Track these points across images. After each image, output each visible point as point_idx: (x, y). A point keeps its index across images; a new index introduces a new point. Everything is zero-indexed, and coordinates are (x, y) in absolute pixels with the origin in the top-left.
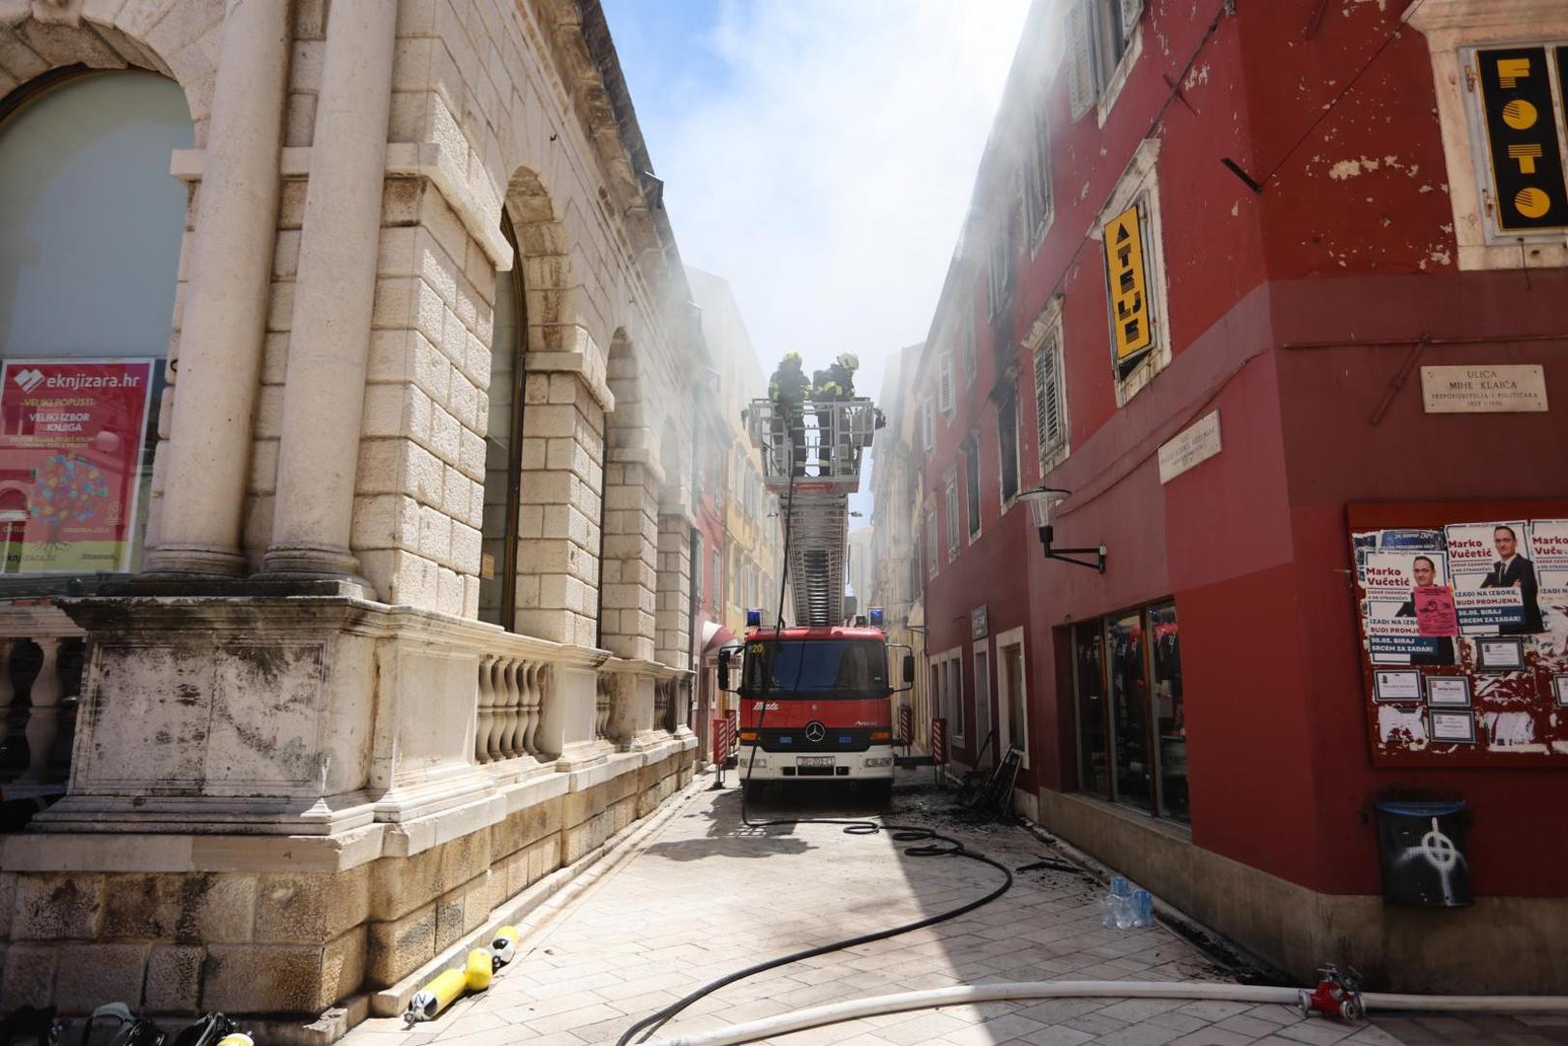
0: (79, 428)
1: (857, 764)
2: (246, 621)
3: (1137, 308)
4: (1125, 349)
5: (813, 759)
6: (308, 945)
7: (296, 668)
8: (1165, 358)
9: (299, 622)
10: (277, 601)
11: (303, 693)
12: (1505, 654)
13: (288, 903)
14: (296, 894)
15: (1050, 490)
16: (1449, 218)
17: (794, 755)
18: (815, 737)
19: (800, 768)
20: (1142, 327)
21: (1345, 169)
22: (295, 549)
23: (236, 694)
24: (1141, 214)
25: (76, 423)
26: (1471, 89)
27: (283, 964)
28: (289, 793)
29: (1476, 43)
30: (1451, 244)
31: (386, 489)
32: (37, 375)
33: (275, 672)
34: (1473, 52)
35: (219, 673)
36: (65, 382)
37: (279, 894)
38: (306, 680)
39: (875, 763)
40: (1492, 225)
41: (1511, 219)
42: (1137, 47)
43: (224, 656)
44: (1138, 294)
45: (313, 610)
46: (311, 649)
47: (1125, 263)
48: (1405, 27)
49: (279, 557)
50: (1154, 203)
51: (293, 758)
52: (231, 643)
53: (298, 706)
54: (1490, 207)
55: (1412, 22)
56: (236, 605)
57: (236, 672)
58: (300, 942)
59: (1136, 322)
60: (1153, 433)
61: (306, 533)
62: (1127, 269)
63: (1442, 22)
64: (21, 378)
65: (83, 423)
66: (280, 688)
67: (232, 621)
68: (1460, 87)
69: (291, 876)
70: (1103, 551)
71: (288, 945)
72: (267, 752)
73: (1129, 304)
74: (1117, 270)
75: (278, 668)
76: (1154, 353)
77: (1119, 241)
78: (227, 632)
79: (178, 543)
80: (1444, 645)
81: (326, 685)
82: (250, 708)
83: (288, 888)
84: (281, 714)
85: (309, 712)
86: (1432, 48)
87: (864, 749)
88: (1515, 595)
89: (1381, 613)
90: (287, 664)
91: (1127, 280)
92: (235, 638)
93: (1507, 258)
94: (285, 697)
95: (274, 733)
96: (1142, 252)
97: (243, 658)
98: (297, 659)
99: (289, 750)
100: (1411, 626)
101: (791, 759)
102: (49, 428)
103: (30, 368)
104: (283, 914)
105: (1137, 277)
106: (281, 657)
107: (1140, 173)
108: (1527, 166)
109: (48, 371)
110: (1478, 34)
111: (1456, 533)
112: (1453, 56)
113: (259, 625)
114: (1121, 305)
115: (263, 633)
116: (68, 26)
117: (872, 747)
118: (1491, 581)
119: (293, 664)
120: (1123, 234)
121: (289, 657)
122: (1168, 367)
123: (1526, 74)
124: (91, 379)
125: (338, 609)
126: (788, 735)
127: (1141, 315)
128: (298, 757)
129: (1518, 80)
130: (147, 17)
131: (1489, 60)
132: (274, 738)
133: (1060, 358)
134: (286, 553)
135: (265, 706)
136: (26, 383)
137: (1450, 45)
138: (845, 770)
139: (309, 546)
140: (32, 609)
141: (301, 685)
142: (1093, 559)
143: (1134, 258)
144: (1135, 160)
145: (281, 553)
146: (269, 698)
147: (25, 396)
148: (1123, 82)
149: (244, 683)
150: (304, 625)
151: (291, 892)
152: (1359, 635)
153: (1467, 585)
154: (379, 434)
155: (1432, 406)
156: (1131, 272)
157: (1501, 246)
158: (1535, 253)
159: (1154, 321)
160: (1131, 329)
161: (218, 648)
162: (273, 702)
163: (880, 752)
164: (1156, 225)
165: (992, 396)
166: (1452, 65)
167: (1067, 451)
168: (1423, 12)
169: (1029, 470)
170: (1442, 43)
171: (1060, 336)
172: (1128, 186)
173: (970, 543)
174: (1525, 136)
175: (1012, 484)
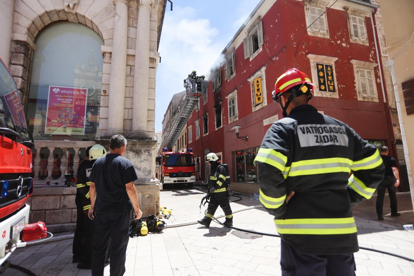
0: (70, 102)
1: (189, 180)
2: (135, 145)
3: (260, 95)
4: (257, 102)
5: (180, 179)
6: (153, 205)
7: (144, 154)
8: (265, 104)
9: (146, 145)
10: (143, 141)
11: (146, 159)
13: (149, 197)
14: (150, 196)
15: (238, 126)
17: (176, 178)
18: (180, 174)
19: (177, 181)
20: (261, 98)
22: (140, 131)
23: (132, 159)
24: (261, 79)
25: (69, 101)
26: (315, 69)
27: (148, 209)
28: (145, 178)
29: (316, 62)
31: (152, 120)
32: (58, 90)
33: (140, 155)
34: (315, 63)
35: (128, 155)
36: (65, 92)
37: (146, 196)
38: (147, 156)
39: (192, 179)
40: (318, 90)
41: (320, 90)
42: (261, 49)
43: (129, 151)
44: (260, 93)
45: (149, 143)
46: (147, 150)
47: (258, 87)
48: (307, 58)
49: (137, 132)
50: (264, 77)
51: (145, 171)
52: (131, 149)
53: (145, 161)
54: (318, 87)
55: (308, 57)
56: (134, 141)
57: (132, 155)
58: (151, 204)
59: (260, 97)
60: (262, 117)
61: (142, 128)
62: (258, 88)
63: (312, 58)
64: (54, 90)
65: (71, 101)
66: (141, 158)
67: (132, 144)
68: (314, 68)
69: (149, 192)
70: (247, 137)
71: (149, 205)
72: (139, 170)
73: (259, 94)
74: (256, 88)
75: (141, 154)
76: (263, 103)
77: (257, 83)
78: (130, 147)
79: (115, 129)
81: (151, 157)
82: (135, 161)
83: (148, 195)
84: (142, 163)
85: (148, 162)
86: (310, 61)
87: (190, 176)
90: (142, 153)
91: (258, 90)
92: (132, 148)
93: (320, 95)
94: (142, 159)
95: (140, 166)
96: (261, 85)
97: (133, 152)
98: (145, 152)
99: (144, 169)
101: (176, 179)
102: (62, 102)
103: (57, 88)
104: (148, 200)
105: (260, 90)
106: (141, 152)
107: (261, 71)
108: (322, 82)
109: (61, 89)
110: (316, 61)
112: (313, 63)
113: (138, 145)
114: (257, 94)
115: (138, 147)
116: (72, 13)
117: (192, 176)
119: (144, 153)
120: (258, 82)
121: (143, 152)
122: (266, 106)
123: (322, 68)
124: (72, 92)
125: (154, 142)
126: (175, 174)
127: (261, 96)
128: (146, 171)
129: (321, 69)
130: (93, 15)
131: (318, 65)
132: (141, 167)
133: (236, 101)
134: (139, 132)
135: (138, 161)
136: (56, 91)
137: (313, 62)
138: (186, 181)
139: (143, 130)
140: (77, 142)
141: (146, 157)
142: (245, 139)
143: (260, 87)
144: (261, 69)
145: (138, 132)
146: (139, 160)
147: (55, 94)
148: (257, 54)
149: (134, 157)
150: (147, 146)
151: (149, 195)
154: (150, 109)
156: (259, 89)
157: (319, 93)
158: (323, 95)
159: (264, 98)
160: (259, 99)
161: (128, 150)
162: (140, 160)
163: (193, 177)
164: (264, 81)
165: (215, 106)
166: (313, 65)
167: (237, 119)
168: (310, 56)
169: (225, 122)
170: (311, 61)
171: (236, 97)
172: (258, 73)
173: (204, 136)
174: (322, 77)
175: (219, 124)
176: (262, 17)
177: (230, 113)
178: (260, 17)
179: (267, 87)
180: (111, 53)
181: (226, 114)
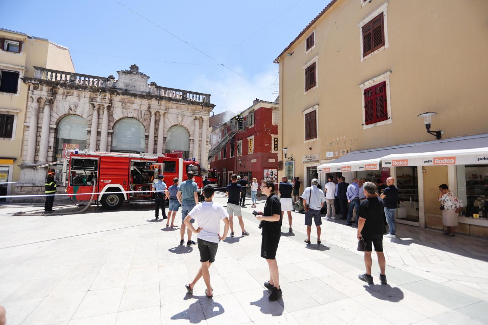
4: (250, 151)
8: (253, 153)
12: (271, 177)
16: (271, 149)
21: (266, 145)
26: (274, 141)
29: (274, 137)
30: (271, 151)
32: (174, 152)
40: (274, 150)
41: (275, 150)
42: (253, 126)
50: (253, 140)
60: (251, 158)
64: (172, 152)
70: (245, 166)
74: (250, 144)
80: (268, 176)
88: (272, 173)
89: (265, 174)
93: (274, 152)
100: (266, 175)
108: (276, 146)
109: (175, 151)
111: (269, 169)
114: (250, 147)
118: (271, 172)
120: (250, 141)
127: (251, 149)
131: (275, 139)
133: (242, 146)
143: (251, 143)
148: (251, 127)
152: (263, 175)
153: (269, 173)
155: (269, 161)
158: (276, 152)
160: (250, 149)
163: (216, 184)
164: (253, 142)
165: (230, 144)
166: (273, 139)
167: (241, 155)
168: (271, 135)
169: (236, 155)
170: (272, 137)
171: (242, 144)
172: (251, 137)
173: (223, 159)
174: (276, 144)
175: (232, 155)
176: (255, 110)
177: (238, 151)
178: (254, 110)
179: (254, 145)
180: (193, 140)
181: (236, 150)
